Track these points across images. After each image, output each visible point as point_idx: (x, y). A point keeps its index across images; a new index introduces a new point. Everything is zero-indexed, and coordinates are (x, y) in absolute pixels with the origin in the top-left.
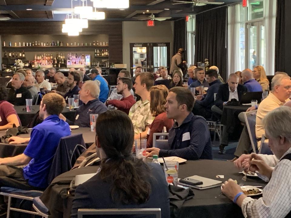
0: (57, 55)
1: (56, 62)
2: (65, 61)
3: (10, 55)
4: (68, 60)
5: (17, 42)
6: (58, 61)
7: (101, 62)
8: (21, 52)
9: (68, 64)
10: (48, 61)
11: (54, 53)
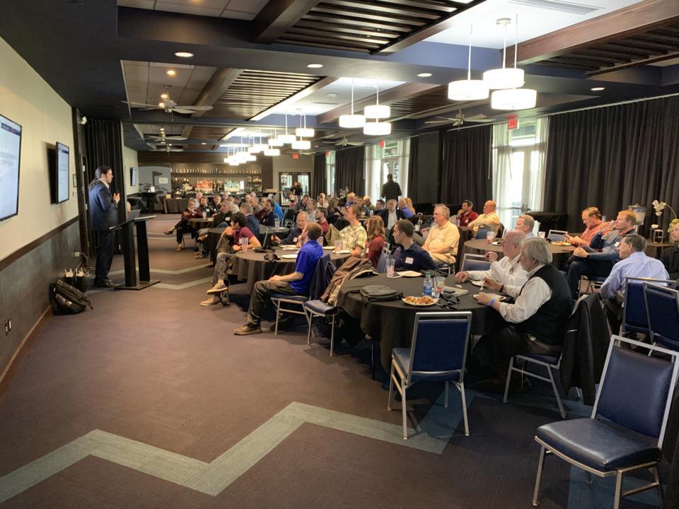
0: (216, 181)
1: (215, 186)
2: (223, 186)
3: (176, 179)
4: (225, 185)
5: (182, 168)
6: (217, 186)
7: (253, 187)
8: (185, 177)
9: (225, 188)
10: (209, 185)
11: (214, 179)
